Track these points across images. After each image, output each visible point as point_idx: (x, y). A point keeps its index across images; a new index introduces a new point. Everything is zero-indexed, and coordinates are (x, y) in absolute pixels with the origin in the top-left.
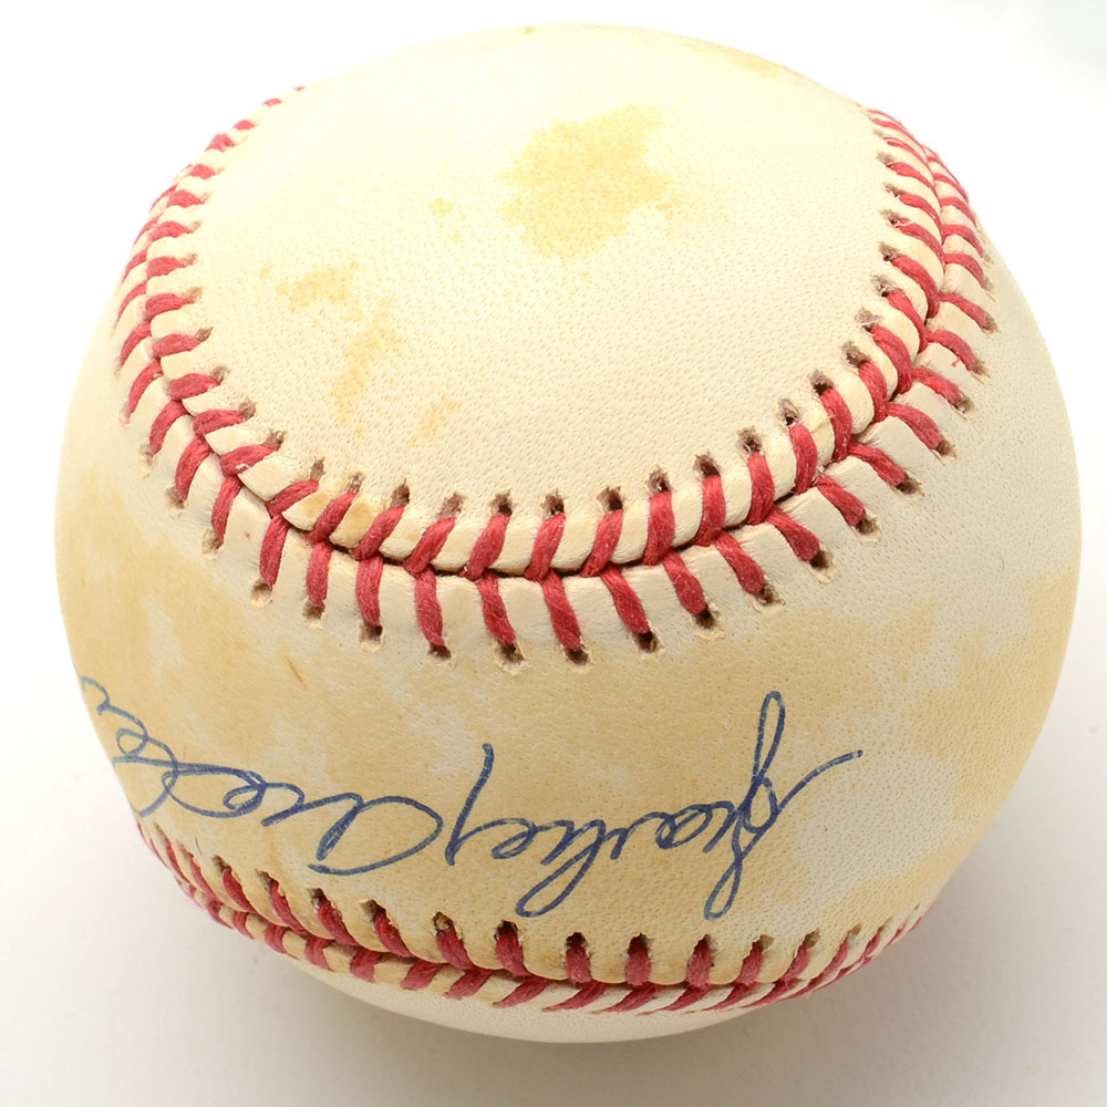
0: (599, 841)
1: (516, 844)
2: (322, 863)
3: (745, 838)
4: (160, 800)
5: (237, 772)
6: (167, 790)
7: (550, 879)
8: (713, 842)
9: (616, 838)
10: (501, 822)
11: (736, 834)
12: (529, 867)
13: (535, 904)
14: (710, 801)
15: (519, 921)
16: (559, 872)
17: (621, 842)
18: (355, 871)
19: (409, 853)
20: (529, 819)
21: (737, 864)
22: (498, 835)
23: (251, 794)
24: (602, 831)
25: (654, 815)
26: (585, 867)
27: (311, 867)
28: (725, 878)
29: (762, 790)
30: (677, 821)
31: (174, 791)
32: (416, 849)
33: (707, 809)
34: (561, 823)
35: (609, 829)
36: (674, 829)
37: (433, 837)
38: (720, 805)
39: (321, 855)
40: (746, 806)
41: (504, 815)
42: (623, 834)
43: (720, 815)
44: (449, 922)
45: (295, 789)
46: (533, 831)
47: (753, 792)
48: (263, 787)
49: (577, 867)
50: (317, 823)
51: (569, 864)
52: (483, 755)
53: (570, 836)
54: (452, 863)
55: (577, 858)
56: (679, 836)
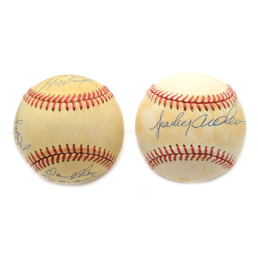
0: (175, 123)
1: (183, 123)
2: (206, 116)
3: (160, 122)
4: (227, 116)
5: (217, 125)
6: (227, 117)
7: (180, 118)
8: (163, 122)
9: (173, 124)
10: (185, 126)
11: (161, 123)
12: (182, 120)
13: (182, 114)
14: (163, 127)
15: (184, 111)
16: (179, 119)
17: (172, 123)
18: (202, 116)
19: (196, 120)
20: (182, 126)
21: (161, 118)
22: (185, 124)
23: (214, 123)
24: (174, 125)
25: (169, 127)
26: (176, 120)
27: (208, 115)
28: (162, 117)
29: (158, 128)
30: (166, 126)
31: (226, 117)
32: (195, 121)
33: (164, 127)
34: (179, 126)
35: (173, 125)
36: (167, 124)
37: (193, 123)
38: (162, 127)
39: (206, 117)
40: (160, 126)
41: (185, 127)
42: (172, 124)
43: (162, 126)
44: (192, 110)
45: (209, 126)
46: (181, 125)
47: (159, 128)
48: (213, 124)
49: (177, 120)
50: (207, 122)
51: (178, 120)
52: (187, 135)
53: (178, 124)
54: (191, 120)
55: (177, 121)
56: (166, 123)
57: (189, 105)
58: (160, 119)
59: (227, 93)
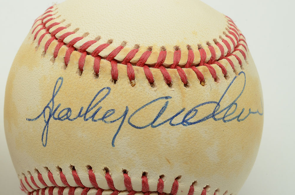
0: (86, 114)
1: (108, 114)
2: (167, 100)
3: (51, 105)
4: (220, 101)
5: (191, 124)
6: (218, 104)
7: (100, 102)
8: (58, 107)
9: (82, 114)
10: (111, 122)
11: (53, 107)
12: (105, 106)
13: (105, 91)
14: (58, 121)
15: (111, 85)
16: (97, 104)
17: (80, 113)
18: (157, 100)
19: (139, 109)
20: (104, 123)
21: (54, 97)
22: (112, 118)
23: (186, 119)
24: (85, 117)
25: (71, 120)
26: (90, 105)
27: (171, 97)
28: (57, 93)
29: (47, 121)
30: (66, 117)
31: (216, 105)
32: (137, 111)
33: (59, 119)
34: (95, 121)
35: (83, 117)
36: (67, 114)
37: (131, 116)
38: (56, 119)
39: (167, 103)
40: (50, 116)
41: (110, 124)
42: (79, 115)
43: (56, 116)
44: (131, 83)
45: (172, 125)
46: (103, 119)
47: (49, 120)
48: (184, 121)
49: (92, 106)
50: (167, 115)
51: (94, 107)
52: (115, 144)
53: (93, 116)
54: (127, 107)
55: (92, 109)
56: (66, 111)
57: (126, 69)
58: (53, 99)
59: (224, 41)
